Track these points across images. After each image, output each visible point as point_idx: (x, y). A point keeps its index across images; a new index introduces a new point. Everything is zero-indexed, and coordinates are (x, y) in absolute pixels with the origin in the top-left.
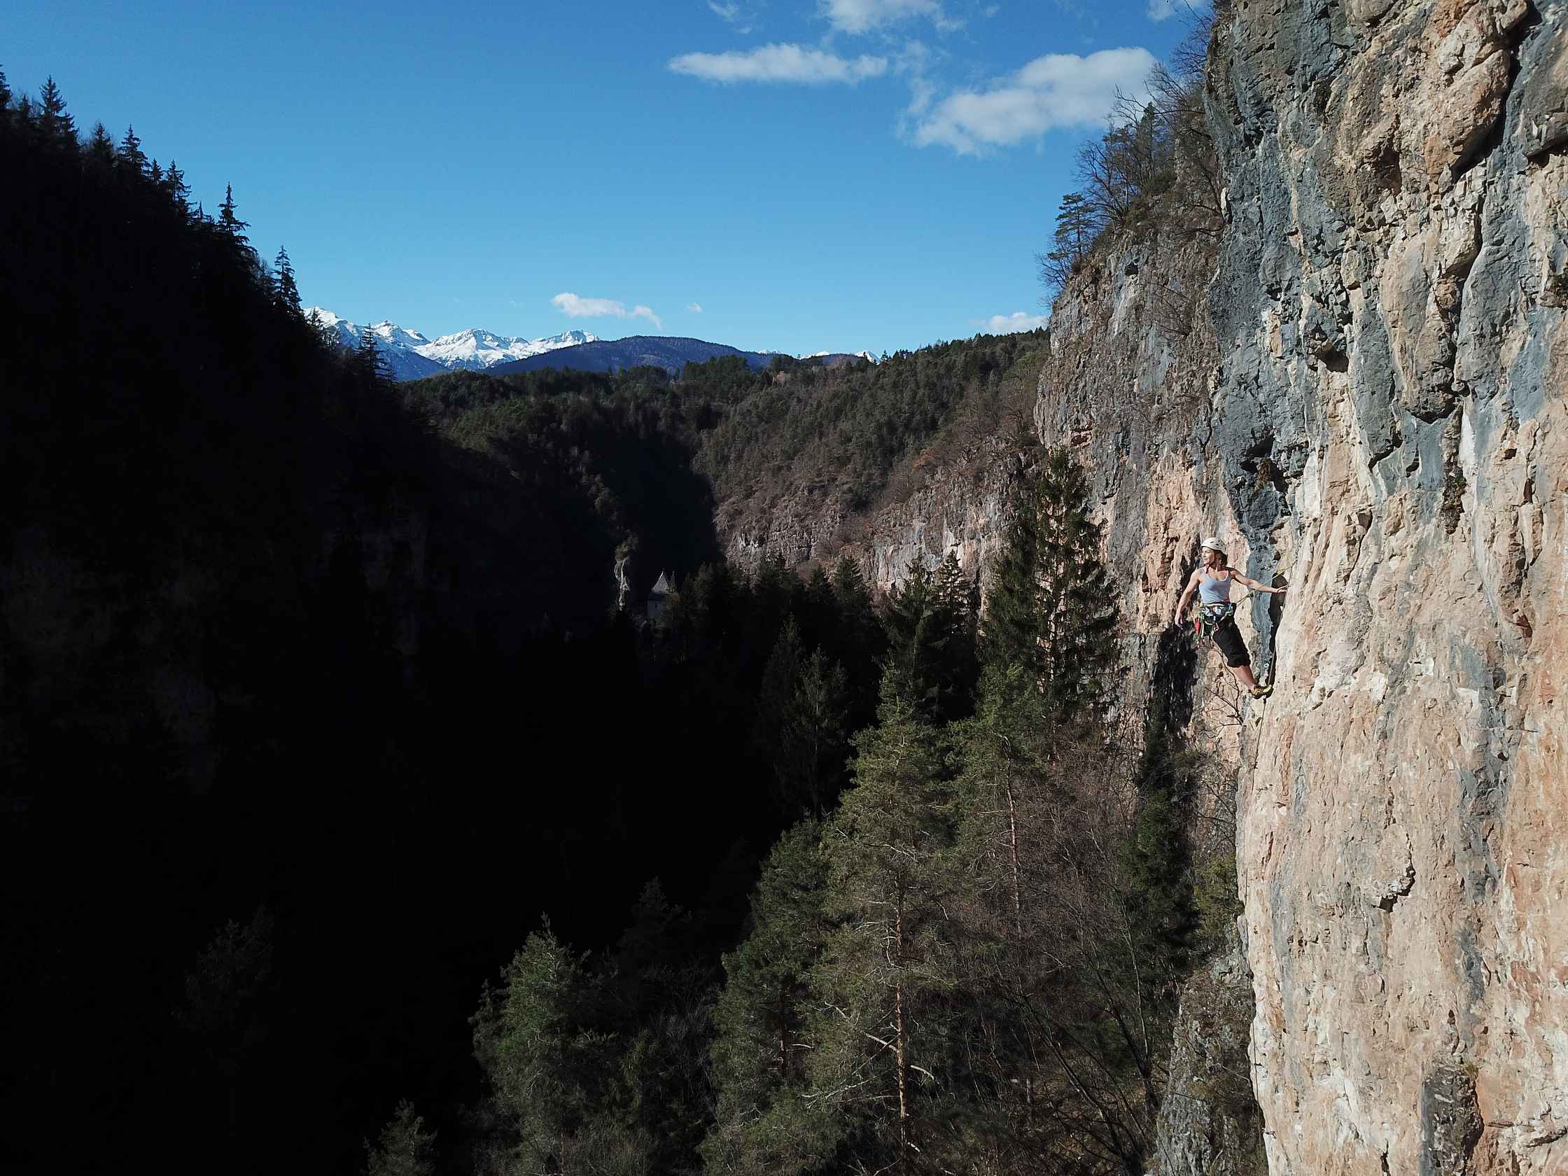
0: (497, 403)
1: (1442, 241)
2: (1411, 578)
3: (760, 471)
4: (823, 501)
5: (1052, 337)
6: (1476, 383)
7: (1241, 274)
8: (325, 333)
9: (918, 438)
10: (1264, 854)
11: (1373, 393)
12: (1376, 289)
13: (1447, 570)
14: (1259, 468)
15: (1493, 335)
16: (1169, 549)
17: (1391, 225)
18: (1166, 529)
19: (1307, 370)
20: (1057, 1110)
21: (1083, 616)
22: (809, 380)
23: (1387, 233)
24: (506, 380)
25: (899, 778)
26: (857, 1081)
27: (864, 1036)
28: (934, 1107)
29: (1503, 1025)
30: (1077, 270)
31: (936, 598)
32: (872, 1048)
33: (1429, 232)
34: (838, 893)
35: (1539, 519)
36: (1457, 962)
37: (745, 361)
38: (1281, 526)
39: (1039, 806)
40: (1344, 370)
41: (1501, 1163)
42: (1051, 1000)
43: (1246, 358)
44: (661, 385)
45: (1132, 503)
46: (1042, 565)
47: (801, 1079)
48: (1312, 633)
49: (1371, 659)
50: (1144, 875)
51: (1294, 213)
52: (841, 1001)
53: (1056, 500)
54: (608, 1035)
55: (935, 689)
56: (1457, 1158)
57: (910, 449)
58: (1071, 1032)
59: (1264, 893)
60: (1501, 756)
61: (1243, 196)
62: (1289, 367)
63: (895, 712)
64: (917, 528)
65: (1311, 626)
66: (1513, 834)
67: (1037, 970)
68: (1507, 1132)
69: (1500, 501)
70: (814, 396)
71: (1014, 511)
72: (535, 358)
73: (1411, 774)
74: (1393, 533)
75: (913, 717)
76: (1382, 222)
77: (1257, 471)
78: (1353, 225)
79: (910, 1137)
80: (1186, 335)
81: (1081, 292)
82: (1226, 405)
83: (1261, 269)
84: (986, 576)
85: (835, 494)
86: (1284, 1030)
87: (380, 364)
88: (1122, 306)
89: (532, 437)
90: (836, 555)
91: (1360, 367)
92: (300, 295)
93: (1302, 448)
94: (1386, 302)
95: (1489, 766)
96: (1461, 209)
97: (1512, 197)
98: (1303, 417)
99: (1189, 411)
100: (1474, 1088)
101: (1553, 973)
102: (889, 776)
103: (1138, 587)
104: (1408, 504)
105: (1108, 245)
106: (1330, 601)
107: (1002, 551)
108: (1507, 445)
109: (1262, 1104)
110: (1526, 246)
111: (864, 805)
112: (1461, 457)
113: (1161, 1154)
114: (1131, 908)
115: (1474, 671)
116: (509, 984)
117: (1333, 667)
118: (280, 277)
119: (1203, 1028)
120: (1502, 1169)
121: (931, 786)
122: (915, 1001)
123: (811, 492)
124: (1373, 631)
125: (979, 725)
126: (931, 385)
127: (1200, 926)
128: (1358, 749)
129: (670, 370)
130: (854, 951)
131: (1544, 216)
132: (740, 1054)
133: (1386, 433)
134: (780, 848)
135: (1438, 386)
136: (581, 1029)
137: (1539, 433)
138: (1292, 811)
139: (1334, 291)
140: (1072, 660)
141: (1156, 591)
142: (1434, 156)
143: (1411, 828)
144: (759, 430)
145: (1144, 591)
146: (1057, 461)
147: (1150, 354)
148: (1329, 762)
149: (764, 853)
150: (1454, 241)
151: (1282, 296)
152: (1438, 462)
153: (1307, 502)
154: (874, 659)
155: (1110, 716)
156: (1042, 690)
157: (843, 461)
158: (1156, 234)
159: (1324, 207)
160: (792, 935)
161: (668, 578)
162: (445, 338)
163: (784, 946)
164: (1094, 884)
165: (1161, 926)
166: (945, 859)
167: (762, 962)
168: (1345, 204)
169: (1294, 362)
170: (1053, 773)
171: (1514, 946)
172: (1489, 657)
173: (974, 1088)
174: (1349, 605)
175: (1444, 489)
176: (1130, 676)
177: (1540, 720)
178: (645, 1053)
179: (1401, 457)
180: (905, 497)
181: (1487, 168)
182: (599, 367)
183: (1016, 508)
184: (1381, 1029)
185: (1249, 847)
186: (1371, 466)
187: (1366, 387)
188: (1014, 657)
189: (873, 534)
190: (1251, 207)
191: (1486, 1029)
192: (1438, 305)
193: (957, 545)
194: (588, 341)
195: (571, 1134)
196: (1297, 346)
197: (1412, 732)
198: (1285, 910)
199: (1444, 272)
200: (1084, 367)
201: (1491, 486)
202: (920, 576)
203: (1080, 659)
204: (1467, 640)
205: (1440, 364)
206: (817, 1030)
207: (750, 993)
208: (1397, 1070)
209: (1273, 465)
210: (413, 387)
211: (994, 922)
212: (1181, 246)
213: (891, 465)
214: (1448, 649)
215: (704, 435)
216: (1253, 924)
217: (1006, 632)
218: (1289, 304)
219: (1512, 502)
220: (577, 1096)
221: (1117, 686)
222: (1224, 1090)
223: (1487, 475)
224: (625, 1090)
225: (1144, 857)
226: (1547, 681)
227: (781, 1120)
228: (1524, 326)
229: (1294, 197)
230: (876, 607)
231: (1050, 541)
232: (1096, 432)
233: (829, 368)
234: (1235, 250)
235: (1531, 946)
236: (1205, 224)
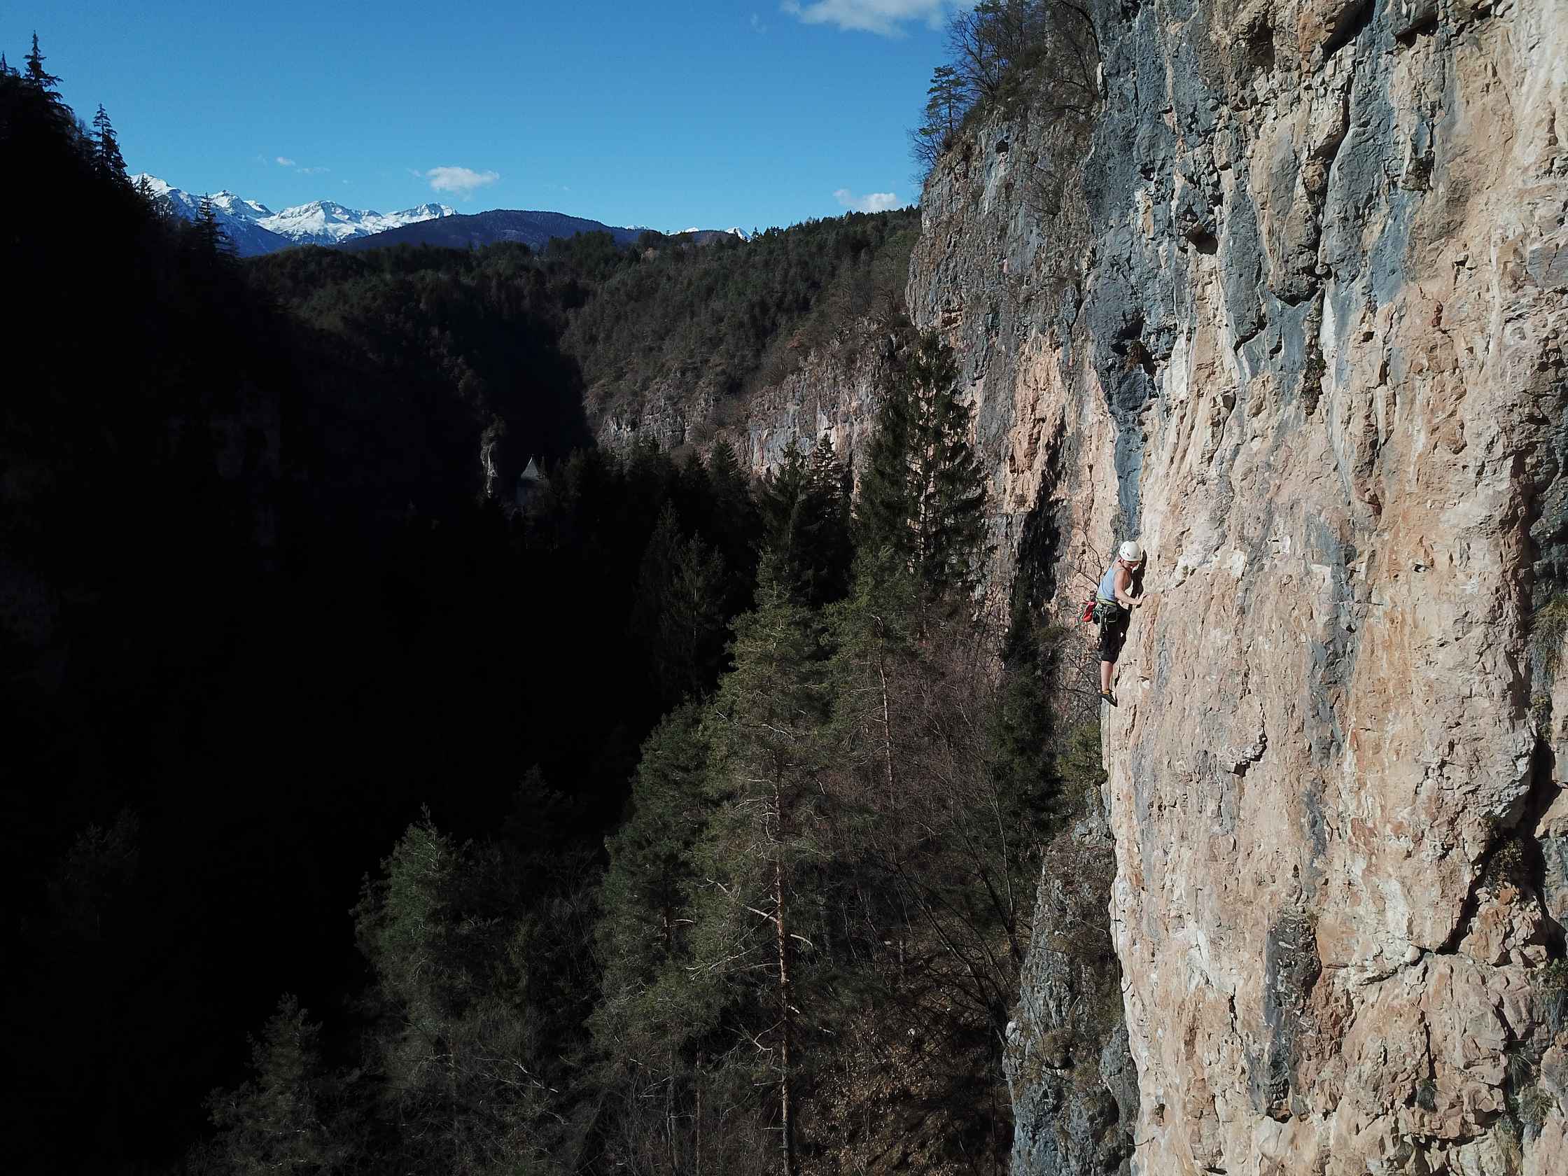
0: (351, 281)
1: (1312, 121)
2: (1272, 458)
3: (631, 352)
4: (696, 383)
5: (924, 216)
6: (1339, 266)
7: (1116, 152)
8: (157, 203)
9: (791, 319)
10: (1127, 726)
11: (1241, 276)
12: (1247, 170)
13: (1306, 450)
14: (1129, 350)
15: (1356, 218)
16: (1036, 430)
17: (1263, 104)
18: (1033, 410)
19: (1177, 252)
20: (928, 967)
21: (951, 497)
22: (679, 257)
23: (1258, 112)
24: (359, 256)
25: (777, 660)
26: (740, 951)
27: (745, 909)
28: (812, 972)
29: (1343, 876)
30: (948, 146)
31: (810, 481)
32: (753, 920)
33: (1299, 113)
34: (718, 772)
35: (1391, 401)
36: (1302, 820)
37: (612, 237)
38: (1149, 408)
39: (910, 682)
40: (1213, 251)
41: (1337, 1000)
42: (923, 867)
43: (1119, 239)
44: (525, 261)
45: (1001, 384)
46: (912, 448)
47: (684, 952)
48: (1176, 513)
49: (1232, 539)
50: (1010, 745)
51: (1169, 90)
52: (723, 877)
53: (926, 383)
54: (492, 920)
55: (810, 572)
56: (1297, 998)
57: (782, 330)
58: (941, 895)
59: (1127, 763)
60: (1349, 629)
61: (1119, 72)
62: (1161, 248)
63: (772, 596)
64: (791, 412)
65: (1176, 506)
66: (1358, 702)
67: (909, 838)
68: (1342, 972)
69: (1357, 384)
70: (685, 273)
71: (886, 393)
72: (389, 233)
73: (1266, 647)
74: (1256, 415)
75: (790, 601)
76: (1255, 101)
77: (1127, 354)
78: (1227, 104)
79: (790, 1000)
80: (1055, 215)
81: (952, 169)
82: (1098, 286)
83: (1135, 148)
84: (859, 459)
85: (709, 376)
86: (1143, 888)
87: (220, 238)
88: (992, 184)
89: (389, 317)
90: (711, 439)
91: (1229, 250)
92: (124, 160)
93: (1171, 330)
94: (1256, 184)
95: (1338, 638)
96: (1330, 89)
97: (1380, 77)
98: (1173, 299)
99: (1057, 293)
100: (1314, 934)
101: (1389, 827)
102: (766, 658)
103: (1006, 468)
104: (1271, 386)
105: (980, 121)
106: (1195, 481)
107: (874, 435)
108: (1365, 328)
109: (1120, 956)
110: (1391, 127)
111: (742, 688)
112: (1322, 340)
113: (1024, 1002)
114: (998, 778)
115: (1328, 548)
116: (390, 876)
117: (1196, 546)
118: (100, 139)
119: (1064, 887)
120: (1337, 1006)
121: (807, 666)
122: (794, 874)
123: (683, 374)
124: (1234, 511)
125: (853, 607)
126: (803, 264)
127: (1061, 792)
128: (1218, 624)
129: (533, 246)
130: (735, 828)
131: (1409, 98)
132: (623, 933)
133: (1252, 316)
134: (660, 731)
135: (1303, 269)
136: (465, 916)
137: (1396, 316)
138: (1155, 684)
139: (1206, 172)
140: (941, 539)
141: (1023, 472)
142: (1307, 33)
143: (1265, 698)
144: (628, 308)
145: (1011, 472)
146: (927, 343)
147: (1019, 233)
148: (1190, 637)
149: (644, 735)
150: (1323, 121)
151: (1155, 176)
152: (1301, 344)
153: (1174, 384)
154: (750, 543)
155: (978, 593)
156: (912, 570)
157: (715, 342)
158: (1026, 110)
159: (1198, 84)
160: (674, 815)
161: (538, 463)
162: (291, 210)
163: (666, 826)
164: (963, 754)
165: (1025, 793)
166: (822, 736)
167: (644, 843)
168: (1219, 82)
169: (1165, 244)
170: (923, 650)
171: (1355, 803)
172: (1342, 535)
173: (850, 951)
174: (1212, 485)
175: (1304, 371)
176: (997, 555)
177: (1387, 594)
178: (531, 936)
179: (1265, 339)
180: (778, 380)
181: (1357, 47)
182: (456, 241)
183: (888, 390)
184: (1232, 884)
185: (1113, 720)
186: (1236, 349)
187: (1233, 270)
188: (885, 539)
189: (747, 417)
190: (1127, 83)
191: (1327, 880)
192: (1306, 187)
193: (830, 428)
194: (446, 214)
195: (459, 1016)
196: (1168, 227)
197: (1268, 607)
198: (1146, 777)
199: (1312, 153)
200: (955, 246)
201: (1349, 368)
202: (795, 460)
203: (948, 540)
204: (1322, 519)
205: (1305, 247)
206: (700, 906)
207: (633, 874)
208: (1246, 921)
209: (1143, 348)
210: (261, 263)
211: (870, 795)
212: (1051, 123)
213: (764, 346)
214: (1304, 528)
215: (571, 314)
216: (1117, 792)
217: (876, 514)
218: (1162, 183)
219: (1368, 385)
220: (463, 980)
221: (983, 564)
222: (1082, 942)
223: (1345, 357)
224: (511, 971)
225: (1009, 728)
226: (1394, 557)
227: (667, 992)
228: (1385, 209)
229: (1169, 72)
230: (751, 492)
231: (921, 423)
232: (966, 313)
233: (699, 244)
234: (1111, 128)
235: (1370, 803)
236: (1074, 101)
